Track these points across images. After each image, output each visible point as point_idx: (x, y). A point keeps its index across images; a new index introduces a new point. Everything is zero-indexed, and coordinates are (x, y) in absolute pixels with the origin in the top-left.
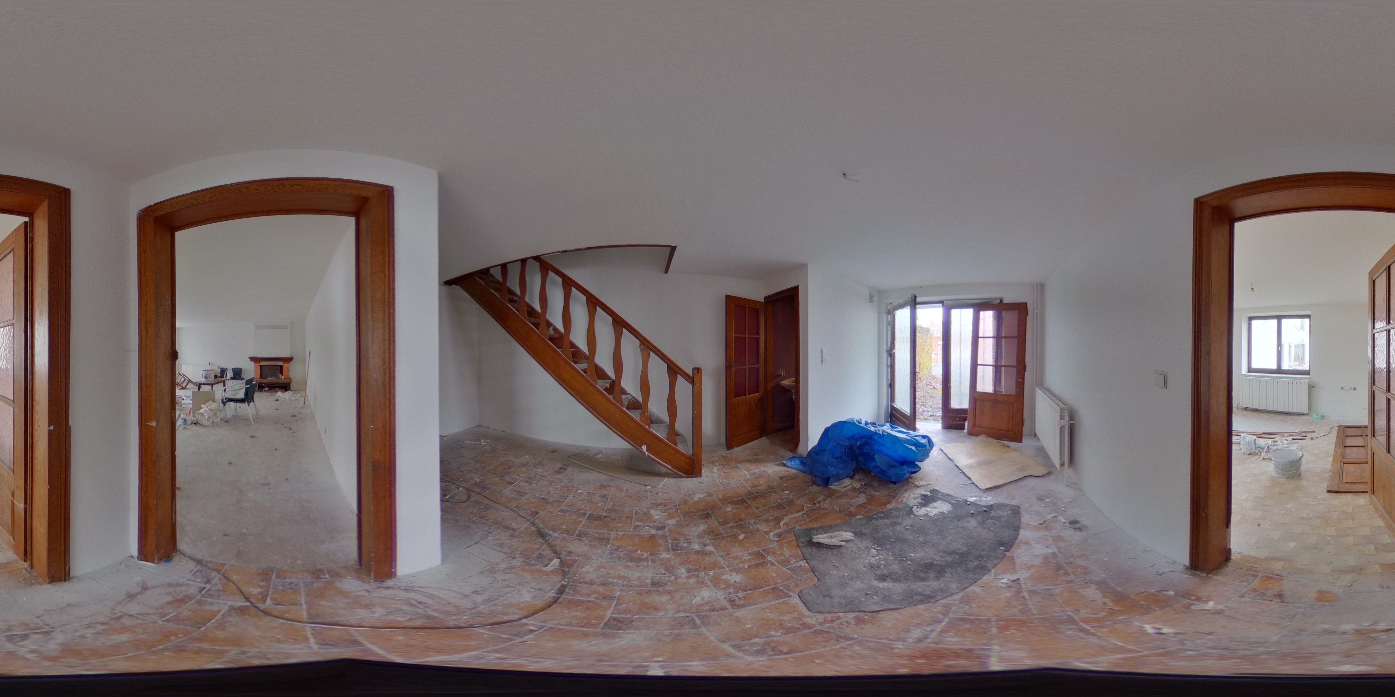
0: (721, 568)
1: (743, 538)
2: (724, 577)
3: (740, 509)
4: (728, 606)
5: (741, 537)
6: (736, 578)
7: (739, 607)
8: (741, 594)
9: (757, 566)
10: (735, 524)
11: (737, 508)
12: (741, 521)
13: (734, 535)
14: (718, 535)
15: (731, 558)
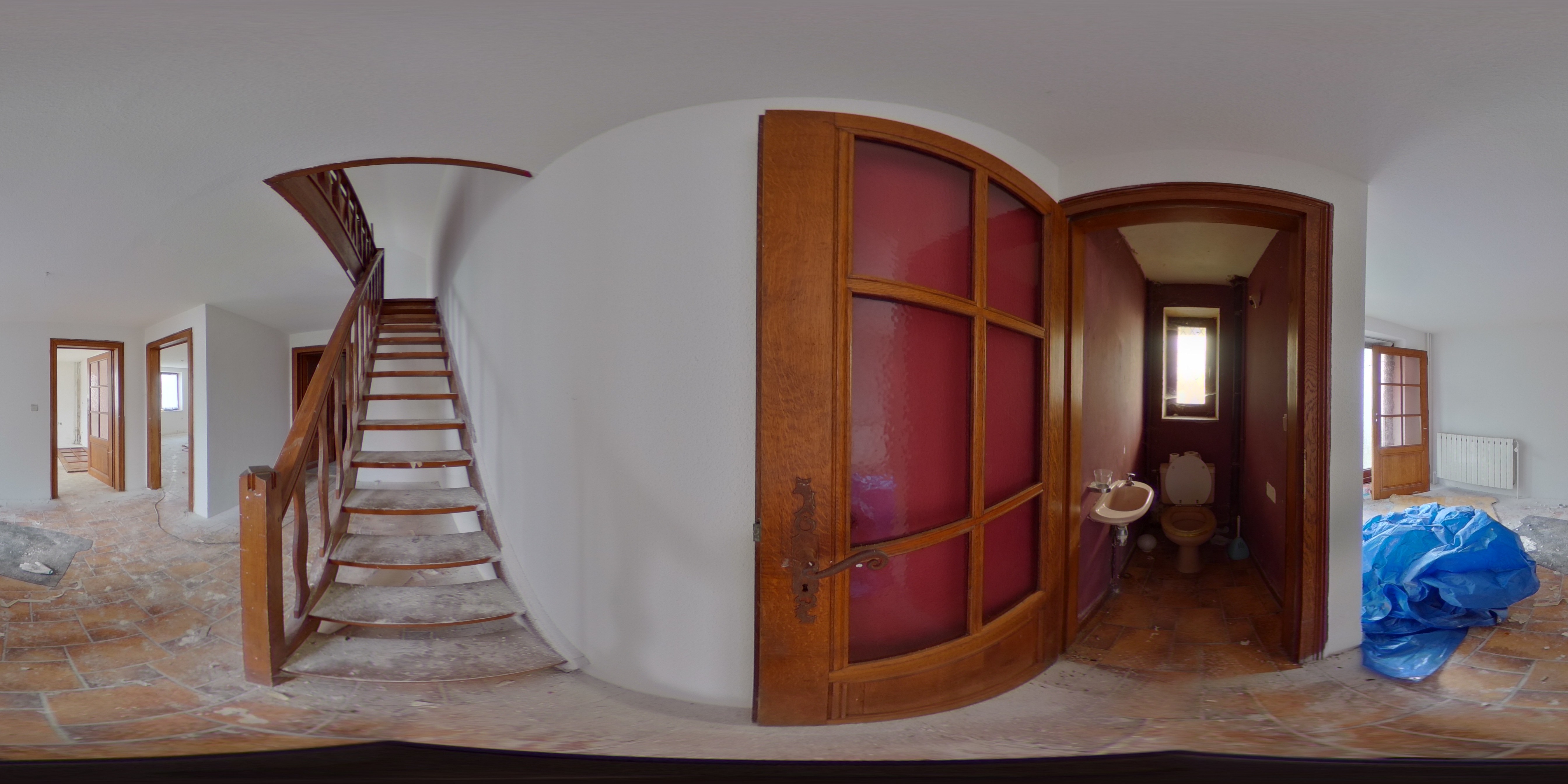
0: (123, 565)
1: (106, 587)
2: (121, 559)
3: (104, 623)
4: (118, 545)
5: (108, 588)
6: (114, 559)
7: (114, 545)
8: (113, 551)
9: (101, 566)
10: (114, 602)
11: (110, 624)
12: (106, 606)
13: (115, 590)
14: (130, 590)
15: (118, 571)
